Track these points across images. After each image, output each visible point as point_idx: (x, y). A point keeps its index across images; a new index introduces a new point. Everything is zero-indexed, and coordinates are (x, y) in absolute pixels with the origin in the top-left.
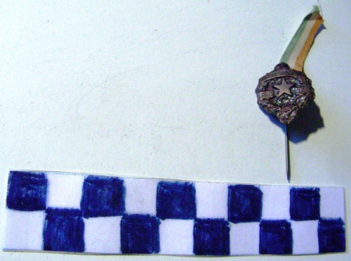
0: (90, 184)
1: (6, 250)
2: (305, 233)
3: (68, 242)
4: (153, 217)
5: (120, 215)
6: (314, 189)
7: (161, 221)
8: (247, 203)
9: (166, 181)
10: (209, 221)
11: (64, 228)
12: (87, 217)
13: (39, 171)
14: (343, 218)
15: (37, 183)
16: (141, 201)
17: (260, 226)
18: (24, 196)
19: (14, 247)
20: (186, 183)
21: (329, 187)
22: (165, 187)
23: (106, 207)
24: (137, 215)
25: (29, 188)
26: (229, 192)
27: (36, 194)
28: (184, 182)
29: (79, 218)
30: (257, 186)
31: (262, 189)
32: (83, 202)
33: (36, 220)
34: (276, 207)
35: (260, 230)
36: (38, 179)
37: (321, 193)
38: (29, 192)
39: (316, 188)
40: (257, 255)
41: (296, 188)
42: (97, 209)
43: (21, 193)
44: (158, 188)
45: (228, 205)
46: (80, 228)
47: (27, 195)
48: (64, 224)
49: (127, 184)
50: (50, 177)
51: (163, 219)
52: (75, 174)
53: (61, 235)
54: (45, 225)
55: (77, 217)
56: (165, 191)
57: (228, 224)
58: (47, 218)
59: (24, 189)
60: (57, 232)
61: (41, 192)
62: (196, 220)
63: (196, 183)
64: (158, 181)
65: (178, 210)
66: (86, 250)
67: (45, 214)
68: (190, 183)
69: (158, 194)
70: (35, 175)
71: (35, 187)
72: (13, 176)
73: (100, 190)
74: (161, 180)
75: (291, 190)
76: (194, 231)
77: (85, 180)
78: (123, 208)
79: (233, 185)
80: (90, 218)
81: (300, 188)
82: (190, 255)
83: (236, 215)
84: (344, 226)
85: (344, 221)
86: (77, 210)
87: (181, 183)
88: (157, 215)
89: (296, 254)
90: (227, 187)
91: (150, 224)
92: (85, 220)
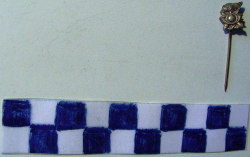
0: (61, 107)
1: (4, 154)
2: (216, 138)
3: (47, 147)
4: (107, 129)
5: (83, 128)
6: (226, 106)
7: (112, 131)
8: (175, 117)
9: (116, 103)
10: (147, 131)
11: (43, 138)
12: (59, 130)
13: (24, 99)
14: (246, 127)
15: (24, 107)
16: (97, 118)
17: (184, 133)
18: (14, 116)
20: (131, 104)
21: (238, 105)
22: (115, 107)
23: (72, 123)
24: (95, 128)
25: (18, 111)
26: (162, 110)
27: (23, 115)
28: (129, 103)
29: (54, 131)
30: (183, 105)
31: (187, 107)
32: (56, 120)
33: (24, 133)
34: (196, 120)
35: (183, 135)
36: (24, 104)
37: (232, 109)
38: (18, 114)
39: (228, 106)
40: (179, 153)
41: (213, 106)
42: (67, 125)
43: (12, 114)
44: (110, 108)
45: (161, 119)
46: (55, 137)
47: (16, 116)
48: (43, 135)
49: (88, 107)
50: (32, 103)
51: (114, 130)
52: (50, 100)
53: (41, 142)
54: (30, 136)
55: (52, 131)
56: (116, 110)
57: (160, 132)
58: (31, 131)
59: (14, 112)
60: (39, 140)
61: (26, 113)
62: (137, 130)
63: (138, 104)
64: (110, 103)
65: (124, 123)
66: (59, 153)
67: (30, 129)
68: (134, 104)
69: (110, 112)
70: (21, 102)
71: (22, 110)
72: (6, 103)
73: (68, 112)
74: (112, 103)
75: (209, 108)
76: (135, 137)
77: (58, 104)
78: (85, 124)
79: (166, 105)
80: (62, 131)
81: (216, 105)
82: (132, 154)
83: (166, 126)
84: (246, 132)
85: (246, 129)
86: (52, 126)
87: (127, 104)
88: (109, 127)
89: (208, 153)
90: (160, 106)
91: (104, 133)
92: (58, 132)
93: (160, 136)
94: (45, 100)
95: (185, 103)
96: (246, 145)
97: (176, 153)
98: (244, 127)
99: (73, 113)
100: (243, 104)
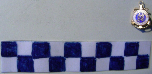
0: (35, 45)
1: (3, 72)
2: (130, 61)
3: (27, 69)
4: (63, 57)
5: (48, 57)
6: (137, 42)
7: (66, 58)
8: (105, 49)
9: (68, 42)
10: (87, 58)
11: (25, 63)
12: (35, 58)
14: (149, 54)
15: (13, 46)
16: (57, 51)
17: (110, 59)
19: (6, 71)
20: (77, 43)
21: (144, 41)
22: (67, 44)
23: (42, 54)
24: (56, 57)
25: (10, 48)
26: (97, 45)
27: (13, 50)
28: (76, 42)
30: (110, 42)
31: (112, 43)
32: (33, 53)
33: (14, 61)
36: (13, 44)
37: (140, 44)
38: (10, 50)
39: (138, 42)
40: (108, 71)
41: (128, 42)
42: (39, 55)
43: (6, 50)
44: (65, 45)
45: (96, 51)
46: (32, 63)
47: (9, 51)
48: (25, 61)
49: (51, 45)
50: (18, 43)
51: (67, 58)
52: (28, 41)
53: (24, 66)
54: (17, 62)
55: (30, 59)
56: (68, 46)
57: (95, 59)
58: (18, 59)
59: (8, 48)
61: (15, 49)
62: (81, 58)
63: (82, 42)
64: (64, 42)
65: (74, 54)
66: (35, 72)
68: (79, 42)
69: (64, 47)
70: (12, 43)
72: (3, 44)
73: (39, 48)
74: (66, 42)
75: (126, 44)
76: (80, 62)
77: (33, 44)
78: (50, 55)
79: (99, 42)
80: (36, 59)
81: (130, 42)
82: (79, 72)
83: (99, 55)
84: (149, 58)
85: (149, 56)
86: (30, 56)
87: (75, 42)
88: (65, 56)
89: (125, 70)
90: (96, 43)
91: (61, 60)
92: (34, 60)
93: (96, 61)
94: (25, 41)
95: (111, 41)
96: (149, 65)
97: (106, 71)
98: (147, 55)
99: (42, 48)
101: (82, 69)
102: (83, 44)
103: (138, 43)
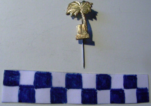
0: (37, 75)
1: (3, 102)
2: (130, 94)
3: (29, 99)
4: (64, 88)
5: (50, 87)
6: (134, 75)
7: (67, 90)
8: (104, 81)
9: (69, 73)
10: (88, 90)
11: (27, 93)
12: (36, 88)
13: (16, 70)
14: (148, 88)
15: (16, 75)
16: (59, 82)
17: (111, 91)
18: (10, 80)
19: (6, 101)
20: (78, 74)
21: (141, 74)
23: (44, 84)
24: (57, 87)
25: (12, 77)
26: (96, 77)
27: (15, 79)
30: (109, 75)
31: (111, 76)
32: (35, 82)
33: (16, 90)
34: (117, 83)
35: (111, 93)
36: (16, 73)
37: (138, 77)
38: (13, 79)
40: (109, 104)
41: (126, 75)
42: (40, 85)
43: (9, 79)
44: (66, 76)
45: (96, 83)
46: (34, 93)
47: (11, 80)
48: (27, 91)
49: (53, 75)
50: (21, 72)
51: (68, 89)
52: (31, 71)
53: (26, 96)
54: (19, 92)
56: (69, 77)
57: (96, 91)
58: (20, 89)
59: (10, 77)
60: (24, 94)
61: (17, 78)
62: (82, 89)
63: (82, 74)
64: (66, 73)
65: (75, 85)
66: (36, 103)
67: (19, 87)
68: (80, 74)
69: (66, 78)
71: (15, 76)
72: (6, 72)
73: (41, 77)
76: (82, 94)
78: (51, 85)
80: (38, 89)
81: (128, 75)
82: (80, 104)
83: (100, 87)
84: (148, 91)
85: (148, 89)
86: (32, 86)
87: (76, 74)
88: (66, 87)
89: (126, 104)
90: (96, 75)
91: (63, 91)
92: (36, 90)
93: (96, 93)
94: (28, 71)
98: (146, 88)
99: (44, 78)
100: (144, 75)
101: (84, 101)
102: (83, 76)
103: (136, 76)
